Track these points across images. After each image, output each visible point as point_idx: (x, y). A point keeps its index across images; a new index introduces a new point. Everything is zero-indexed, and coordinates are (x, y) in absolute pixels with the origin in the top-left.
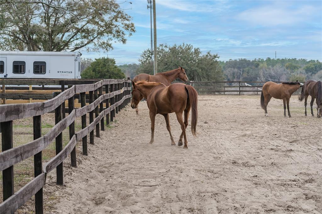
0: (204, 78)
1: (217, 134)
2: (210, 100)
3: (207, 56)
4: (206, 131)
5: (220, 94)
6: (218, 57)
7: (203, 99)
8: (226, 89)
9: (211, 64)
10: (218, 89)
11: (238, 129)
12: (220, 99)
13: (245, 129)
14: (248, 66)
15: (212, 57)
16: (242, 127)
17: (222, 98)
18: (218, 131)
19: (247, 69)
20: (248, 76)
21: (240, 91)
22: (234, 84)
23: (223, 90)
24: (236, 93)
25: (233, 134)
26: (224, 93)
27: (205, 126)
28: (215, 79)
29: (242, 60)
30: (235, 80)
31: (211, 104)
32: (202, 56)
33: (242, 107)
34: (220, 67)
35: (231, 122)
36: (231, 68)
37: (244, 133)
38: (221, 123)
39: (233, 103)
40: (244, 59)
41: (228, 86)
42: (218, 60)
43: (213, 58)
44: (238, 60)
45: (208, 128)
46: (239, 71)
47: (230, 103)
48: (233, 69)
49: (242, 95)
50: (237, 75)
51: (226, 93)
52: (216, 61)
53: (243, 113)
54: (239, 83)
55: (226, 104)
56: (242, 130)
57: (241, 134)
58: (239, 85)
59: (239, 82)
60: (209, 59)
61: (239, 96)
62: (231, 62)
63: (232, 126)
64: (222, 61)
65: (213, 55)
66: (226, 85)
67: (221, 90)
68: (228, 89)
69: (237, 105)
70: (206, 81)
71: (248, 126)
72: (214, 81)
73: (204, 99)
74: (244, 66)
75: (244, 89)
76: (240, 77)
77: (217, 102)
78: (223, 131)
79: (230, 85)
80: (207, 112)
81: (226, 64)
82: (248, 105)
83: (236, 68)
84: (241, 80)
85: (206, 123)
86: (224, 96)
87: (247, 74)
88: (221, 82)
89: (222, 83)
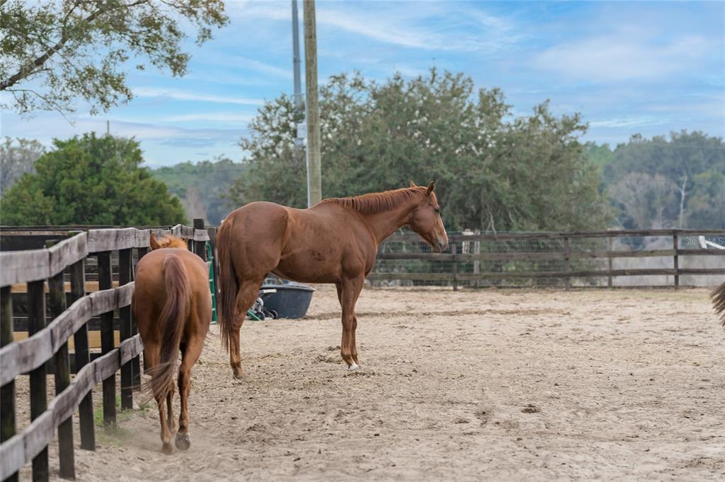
0: (525, 216)
1: (580, 458)
2: (548, 311)
3: (534, 121)
4: (532, 447)
5: (593, 287)
6: (583, 128)
7: (518, 308)
8: (619, 263)
9: (553, 158)
10: (585, 263)
11: (670, 436)
12: (590, 307)
13: (698, 435)
14: (711, 161)
15: (555, 126)
16: (687, 427)
17: (602, 304)
18: (586, 445)
19: (707, 175)
20: (713, 205)
21: (678, 272)
22: (653, 241)
23: (603, 269)
24: (661, 280)
25: (649, 458)
26: (610, 282)
27: (525, 424)
28: (568, 220)
29: (685, 139)
30: (657, 225)
31: (554, 329)
32: (512, 123)
33: (688, 340)
34: (591, 169)
35: (640, 405)
36: (639, 171)
37: (696, 452)
38: (597, 410)
39: (648, 323)
40: (695, 133)
41: (625, 248)
42: (582, 140)
43: (559, 133)
44: (669, 140)
45: (540, 434)
46: (674, 186)
47: (637, 323)
48: (646, 177)
49: (689, 287)
50: (663, 203)
51: (618, 281)
52: (575, 144)
53: (689, 367)
54: (671, 237)
55: (619, 327)
56: (687, 440)
57: (684, 457)
58: (671, 247)
59: (675, 234)
60: (544, 134)
61: (673, 294)
62: (639, 146)
63: (644, 423)
64: (599, 144)
65: (560, 118)
66: (617, 244)
67: (597, 269)
68: (626, 265)
69: (666, 334)
70: (534, 228)
71: (713, 420)
72: (567, 231)
73: (524, 306)
74: (695, 162)
75: (697, 262)
76: (678, 212)
77: (577, 318)
78: (605, 446)
79: (637, 244)
80: (537, 364)
81: (620, 157)
82: (710, 332)
83: (661, 173)
84: (681, 223)
85: (530, 410)
86: (608, 294)
87: (708, 196)
88: (594, 235)
89: (599, 241)
